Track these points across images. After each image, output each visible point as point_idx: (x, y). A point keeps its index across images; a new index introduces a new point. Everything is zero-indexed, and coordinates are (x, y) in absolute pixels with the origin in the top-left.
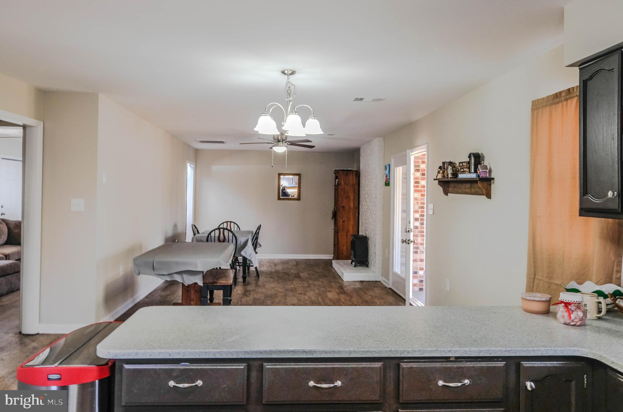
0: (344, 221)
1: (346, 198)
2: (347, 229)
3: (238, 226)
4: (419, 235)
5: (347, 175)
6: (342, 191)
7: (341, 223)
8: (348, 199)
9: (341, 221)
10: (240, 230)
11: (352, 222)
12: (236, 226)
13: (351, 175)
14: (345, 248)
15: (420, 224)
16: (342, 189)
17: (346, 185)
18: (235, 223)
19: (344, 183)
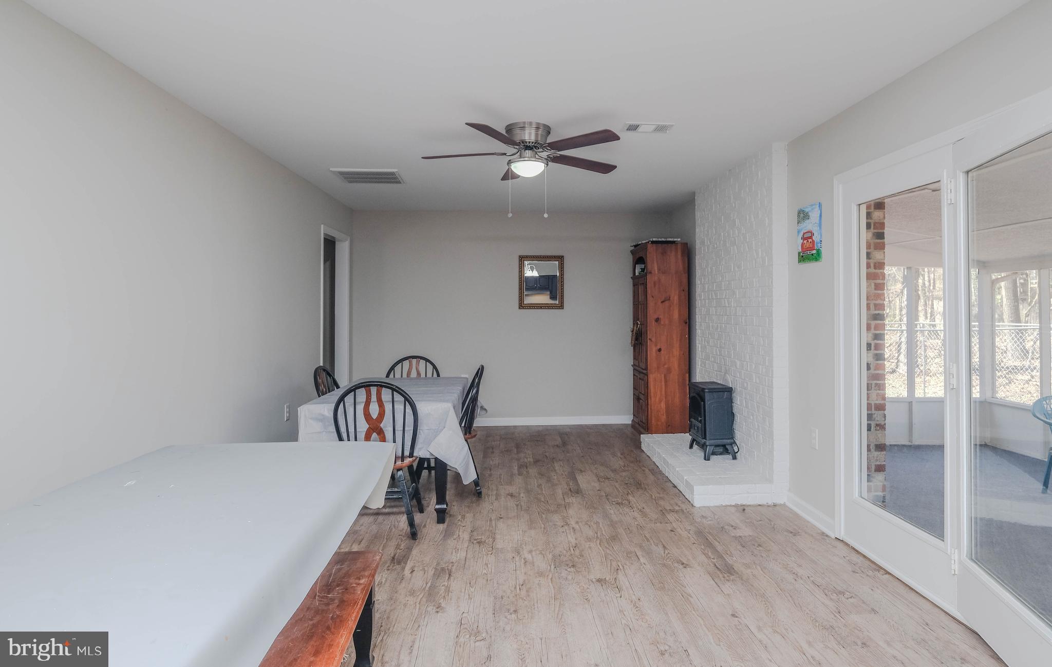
0: (660, 350)
1: (662, 302)
2: (666, 366)
3: (435, 367)
4: (873, 386)
5: (664, 253)
6: (655, 286)
7: (654, 354)
8: (667, 303)
9: (654, 349)
10: (438, 375)
11: (676, 352)
12: (430, 367)
13: (673, 253)
14: (663, 405)
15: (874, 358)
16: (655, 283)
17: (663, 273)
18: (427, 360)
19: (659, 270)
